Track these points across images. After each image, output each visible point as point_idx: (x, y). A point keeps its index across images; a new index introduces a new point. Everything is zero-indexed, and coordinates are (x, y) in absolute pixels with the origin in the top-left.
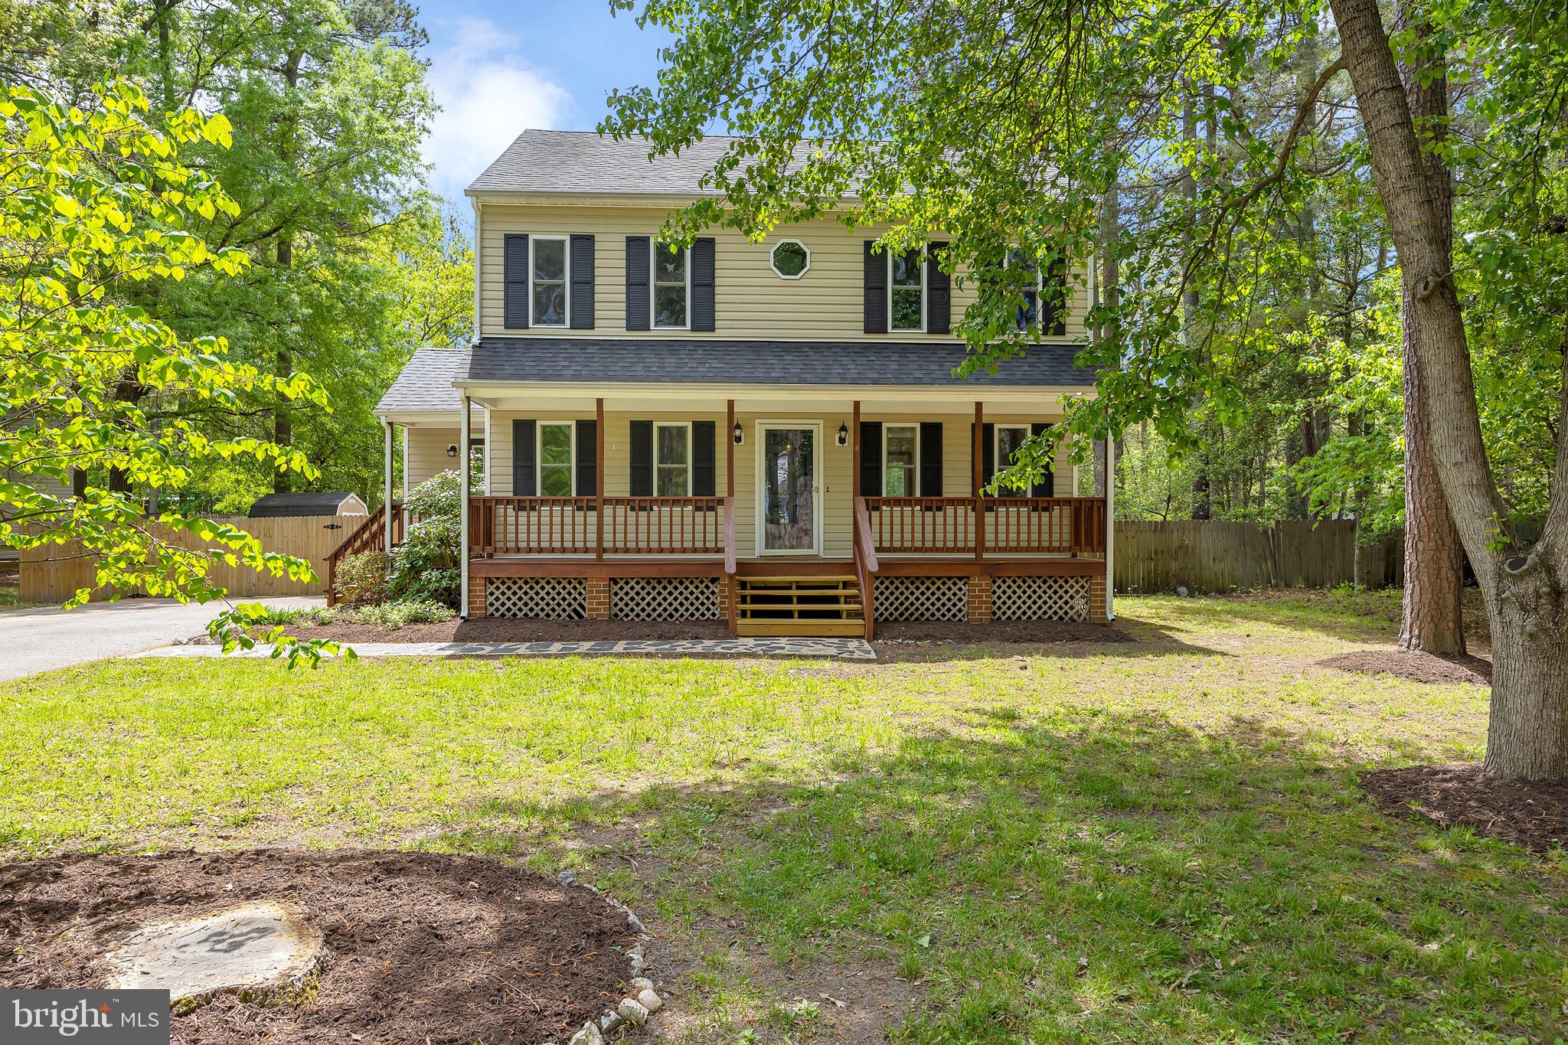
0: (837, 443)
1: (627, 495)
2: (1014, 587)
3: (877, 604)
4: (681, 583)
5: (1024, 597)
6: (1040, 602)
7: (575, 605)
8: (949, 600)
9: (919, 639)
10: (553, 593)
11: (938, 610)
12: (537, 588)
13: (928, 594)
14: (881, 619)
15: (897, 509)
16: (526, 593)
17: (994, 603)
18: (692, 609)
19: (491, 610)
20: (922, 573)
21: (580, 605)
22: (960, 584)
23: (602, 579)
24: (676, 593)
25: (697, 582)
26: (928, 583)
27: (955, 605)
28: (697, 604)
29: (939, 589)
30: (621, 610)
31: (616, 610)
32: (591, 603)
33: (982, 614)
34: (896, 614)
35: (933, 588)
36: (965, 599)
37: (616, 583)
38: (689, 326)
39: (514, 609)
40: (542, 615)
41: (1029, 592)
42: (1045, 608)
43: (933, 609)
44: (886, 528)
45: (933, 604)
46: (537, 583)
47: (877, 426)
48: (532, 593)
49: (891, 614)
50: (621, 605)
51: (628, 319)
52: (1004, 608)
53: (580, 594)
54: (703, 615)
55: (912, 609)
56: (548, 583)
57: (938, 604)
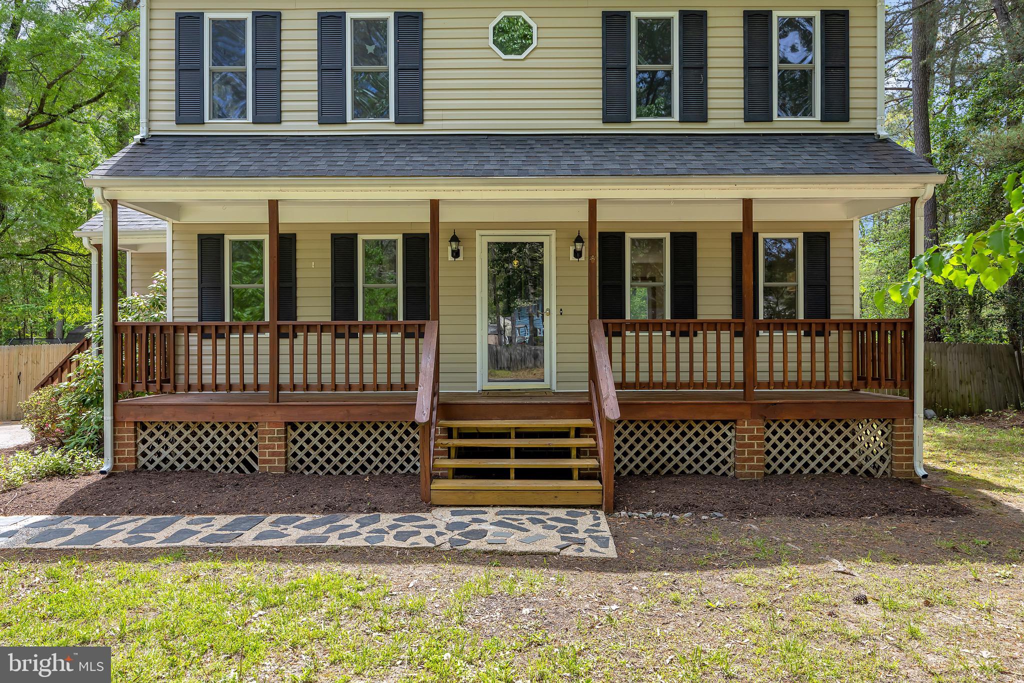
0: (572, 258)
1: (328, 319)
2: (793, 432)
3: (619, 454)
4: (376, 427)
5: (806, 445)
6: (826, 452)
7: (245, 455)
8: (710, 448)
9: (676, 510)
10: (219, 440)
11: (697, 461)
12: (200, 433)
13: (684, 440)
14: (624, 473)
15: (644, 334)
16: (187, 441)
17: (768, 453)
18: (389, 460)
19: (143, 461)
20: (676, 416)
21: (251, 455)
22: (725, 429)
23: (276, 424)
24: (369, 441)
25: (394, 427)
26: (683, 427)
27: (717, 455)
28: (395, 454)
29: (697, 434)
30: (301, 461)
31: (293, 461)
32: (264, 454)
33: (753, 467)
34: (644, 466)
35: (690, 434)
36: (731, 448)
37: (294, 428)
38: (392, 118)
39: (172, 460)
40: (206, 466)
41: (812, 439)
42: (833, 458)
43: (690, 460)
44: (630, 357)
45: (690, 454)
46: (201, 427)
47: (619, 237)
48: (194, 440)
49: (637, 466)
50: (301, 454)
51: (321, 112)
52: (781, 459)
53: (251, 442)
54: (402, 467)
55: (664, 460)
56: (214, 427)
57: (697, 454)
